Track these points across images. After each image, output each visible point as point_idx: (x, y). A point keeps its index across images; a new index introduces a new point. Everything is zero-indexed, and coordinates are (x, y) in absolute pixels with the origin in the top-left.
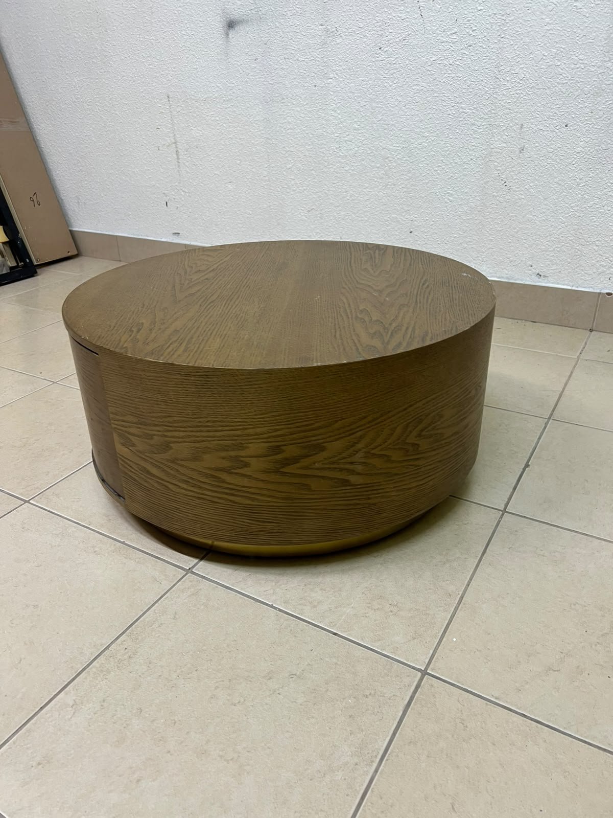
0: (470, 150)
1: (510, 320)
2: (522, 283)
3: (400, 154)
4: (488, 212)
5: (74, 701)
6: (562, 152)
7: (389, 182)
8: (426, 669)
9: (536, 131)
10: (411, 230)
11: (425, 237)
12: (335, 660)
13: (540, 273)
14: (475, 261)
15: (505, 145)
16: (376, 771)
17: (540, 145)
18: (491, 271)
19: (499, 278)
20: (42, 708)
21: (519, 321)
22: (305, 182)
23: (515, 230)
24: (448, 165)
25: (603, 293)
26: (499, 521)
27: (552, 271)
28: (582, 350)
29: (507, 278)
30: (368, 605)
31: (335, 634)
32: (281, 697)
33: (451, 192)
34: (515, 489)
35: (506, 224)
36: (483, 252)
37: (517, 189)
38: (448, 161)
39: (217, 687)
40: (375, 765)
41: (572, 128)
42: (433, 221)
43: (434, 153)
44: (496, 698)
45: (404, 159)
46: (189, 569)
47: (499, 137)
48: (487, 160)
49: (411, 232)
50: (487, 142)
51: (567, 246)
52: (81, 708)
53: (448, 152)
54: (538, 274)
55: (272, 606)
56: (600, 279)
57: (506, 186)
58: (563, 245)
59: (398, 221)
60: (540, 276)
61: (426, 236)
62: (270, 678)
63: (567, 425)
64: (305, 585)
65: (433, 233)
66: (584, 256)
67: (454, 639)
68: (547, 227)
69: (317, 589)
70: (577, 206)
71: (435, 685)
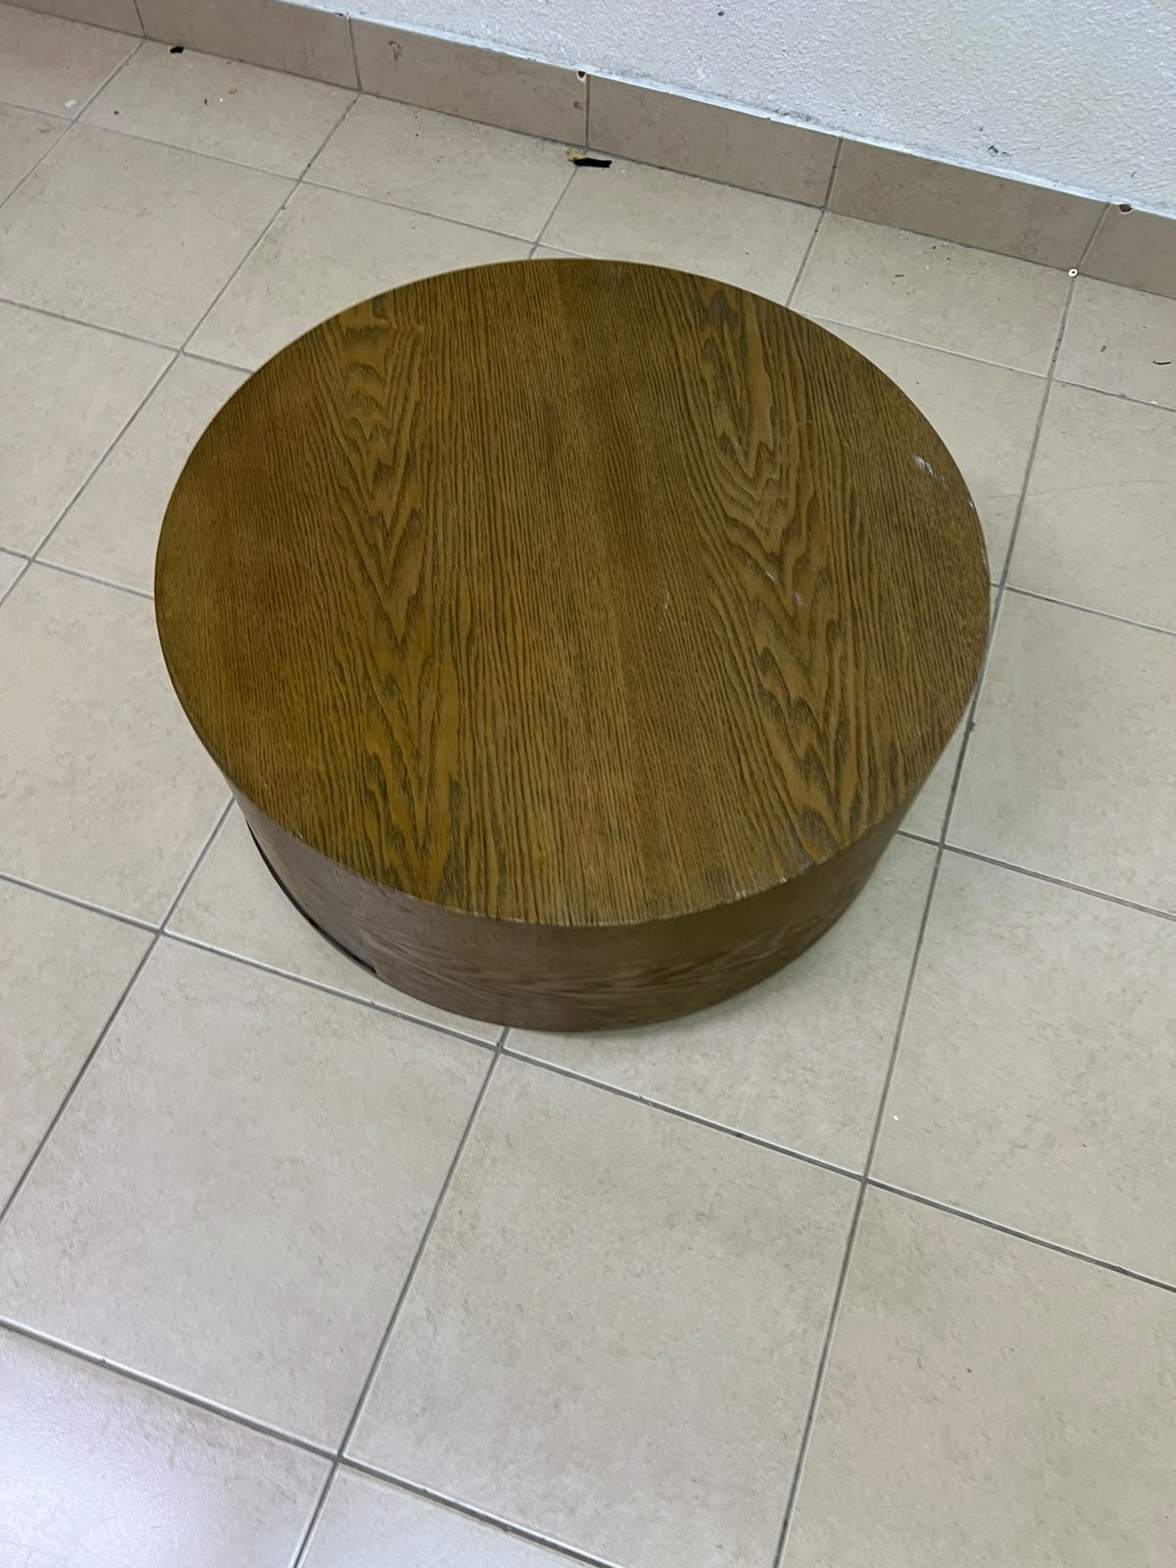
1: (920, 238)
2: (955, 164)
5: (426, 1309)
8: (866, 1174)
10: (722, 8)
11: (753, 30)
12: (748, 1181)
13: (997, 147)
14: (860, 102)
16: (829, 1335)
18: (892, 128)
19: (908, 145)
20: (388, 1330)
21: (938, 243)
23: (960, 46)
25: (1115, 206)
26: (936, 870)
27: (1022, 145)
28: (1057, 349)
29: (927, 148)
30: (774, 1075)
31: (739, 1135)
32: (694, 1252)
34: (954, 788)
35: (942, 28)
36: (883, 85)
39: (607, 1254)
46: (497, 1045)
49: (721, 14)
51: (1065, 97)
52: (441, 1320)
54: (992, 147)
55: (640, 1099)
56: (1114, 172)
58: (1055, 94)
60: (997, 152)
61: (757, 27)
62: (672, 1226)
63: (1032, 602)
64: (678, 1051)
65: (773, 24)
66: (1094, 123)
67: (896, 1118)
68: (1031, 49)
69: (697, 1057)
70: (1103, 12)
71: (880, 1198)
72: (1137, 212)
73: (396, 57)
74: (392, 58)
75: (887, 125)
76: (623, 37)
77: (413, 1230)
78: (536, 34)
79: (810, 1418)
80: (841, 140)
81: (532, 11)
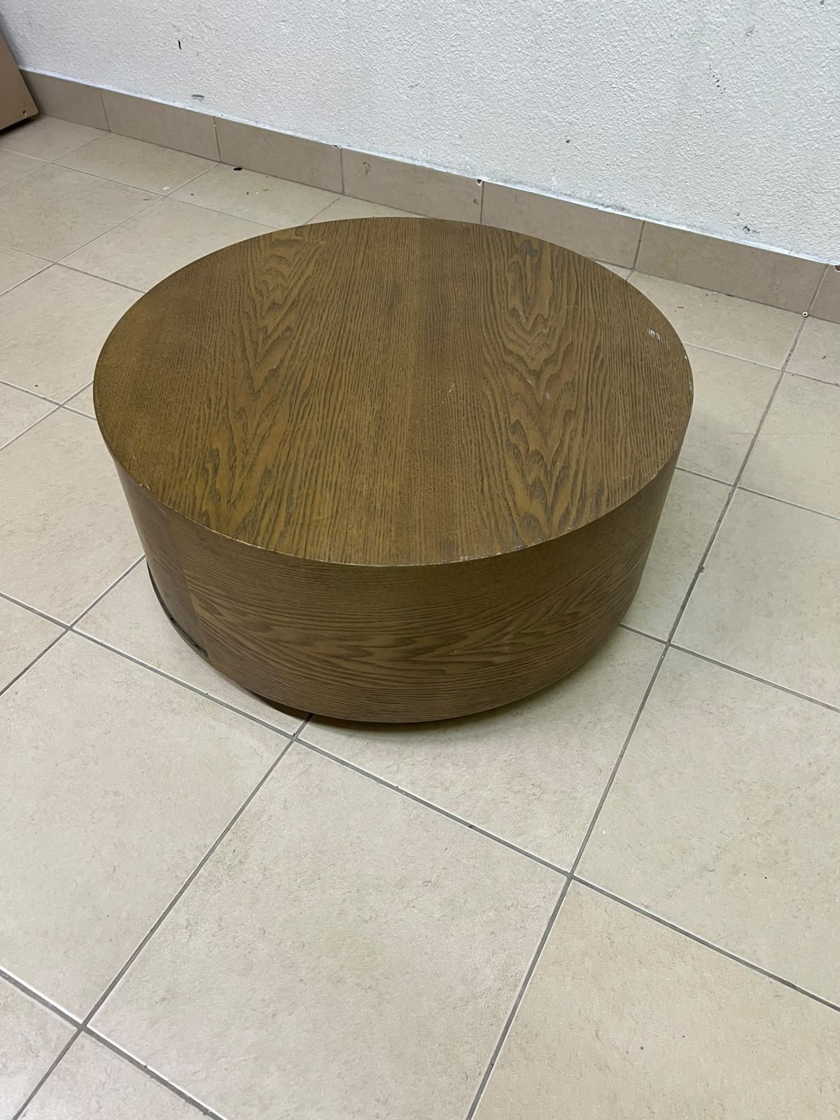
0: (670, 20)
1: (698, 289)
2: (722, 238)
3: (561, 10)
4: (686, 125)
5: (187, 920)
6: (809, 45)
7: (541, 56)
8: (573, 871)
9: (775, 5)
10: (568, 138)
11: (588, 152)
12: (472, 862)
13: (749, 227)
14: (657, 198)
15: (725, 20)
16: (520, 996)
17: (778, 29)
18: (678, 215)
19: (689, 226)
20: (153, 931)
21: (710, 293)
22: (407, 39)
23: (723, 159)
24: (634, 40)
25: (831, 267)
26: (661, 661)
27: (766, 225)
28: (790, 355)
29: (701, 228)
30: (508, 786)
31: (471, 826)
32: (416, 911)
33: (635, 86)
34: (683, 607)
35: (710, 147)
36: (672, 186)
37: (734, 95)
38: (635, 33)
39: (344, 900)
40: (519, 989)
41: (829, 8)
42: (603, 129)
43: (615, 17)
44: (646, 907)
45: (567, 20)
46: (294, 735)
47: (718, 6)
48: (696, 40)
49: (568, 142)
50: (699, 11)
51: (794, 191)
52: (197, 930)
53: (636, 19)
54: (746, 227)
55: (397, 789)
56: (830, 244)
57: (718, 86)
58: (788, 189)
59: (549, 122)
60: (749, 230)
61: (590, 150)
62: (403, 887)
63: (757, 498)
64: (434, 758)
65: (602, 147)
66: (815, 209)
67: (604, 832)
68: (770, 159)
69: (448, 764)
70: (817, 132)
71: (582, 892)
73: (366, 172)
74: (364, 173)
75: (675, 213)
76: (507, 158)
77: (194, 858)
78: (453, 157)
79: (492, 1065)
80: (644, 222)
81: (451, 143)
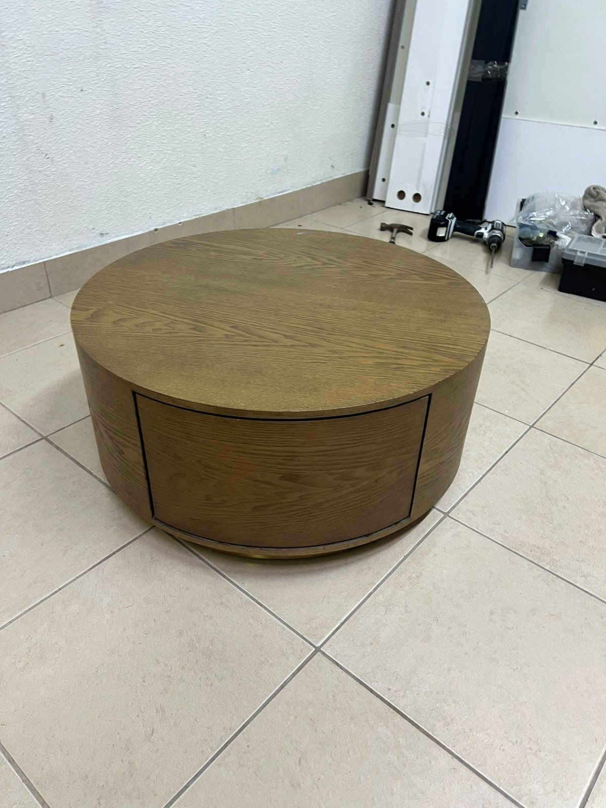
2: (92, 247)
4: (39, 190)
8: (529, 425)
9: (58, 99)
13: (103, 232)
14: (43, 244)
15: (33, 116)
18: (61, 247)
19: (70, 250)
23: (70, 200)
25: (152, 231)
27: (110, 227)
29: (78, 248)
35: (60, 197)
36: (48, 231)
37: (59, 160)
39: (557, 506)
41: (86, 92)
44: (545, 409)
46: (444, 514)
47: (25, 109)
48: (21, 135)
51: (116, 201)
54: (101, 234)
56: (144, 221)
57: (48, 158)
58: (112, 201)
60: (103, 235)
68: (95, 189)
70: (111, 163)
71: (540, 425)
72: (161, 229)
75: (58, 247)
80: (44, 262)
